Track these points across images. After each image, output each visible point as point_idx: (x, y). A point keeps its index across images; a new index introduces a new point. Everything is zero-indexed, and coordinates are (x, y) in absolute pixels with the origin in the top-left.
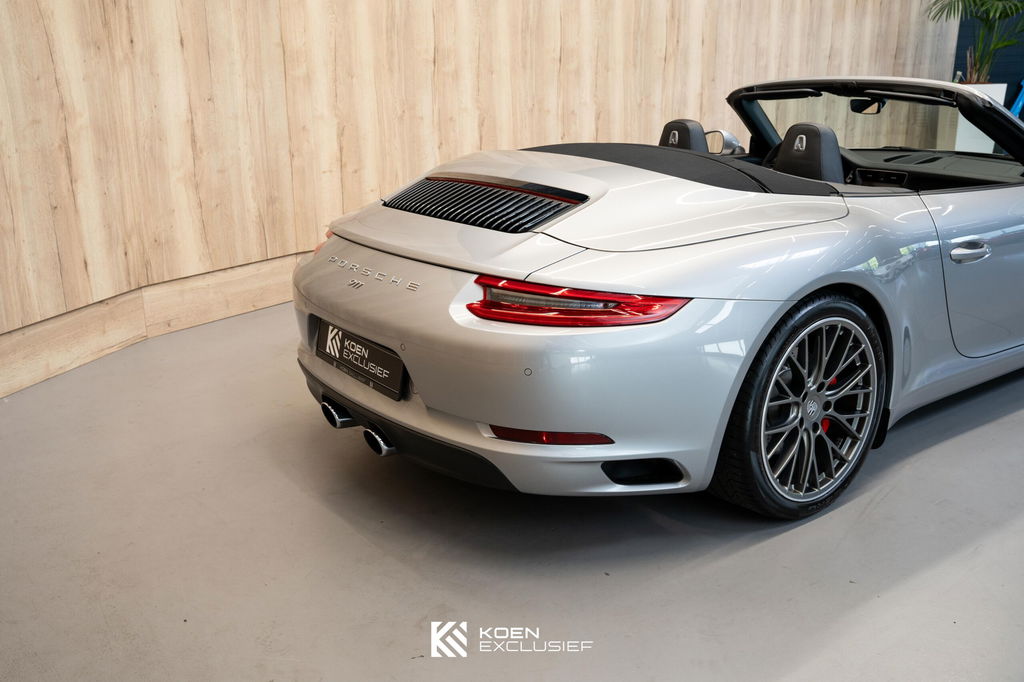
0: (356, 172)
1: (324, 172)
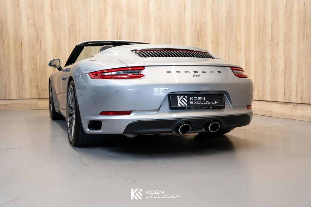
0: (289, 76)
1: (280, 75)
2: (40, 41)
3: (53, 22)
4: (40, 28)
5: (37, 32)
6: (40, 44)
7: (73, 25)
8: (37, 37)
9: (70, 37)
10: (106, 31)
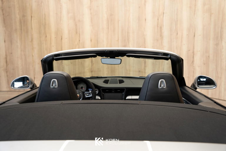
2: (79, 34)
3: (91, 14)
4: (79, 21)
5: (76, 25)
6: (78, 37)
7: (111, 15)
8: (76, 29)
9: (109, 29)
10: (146, 20)
